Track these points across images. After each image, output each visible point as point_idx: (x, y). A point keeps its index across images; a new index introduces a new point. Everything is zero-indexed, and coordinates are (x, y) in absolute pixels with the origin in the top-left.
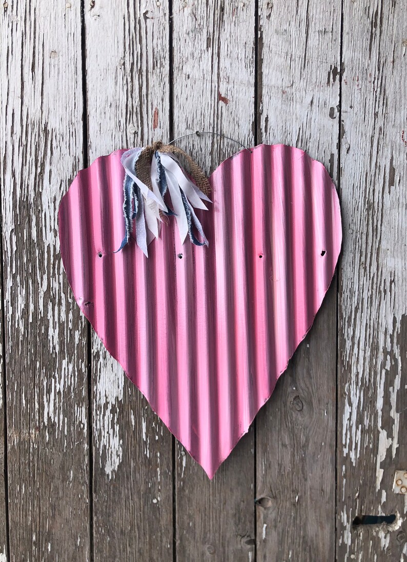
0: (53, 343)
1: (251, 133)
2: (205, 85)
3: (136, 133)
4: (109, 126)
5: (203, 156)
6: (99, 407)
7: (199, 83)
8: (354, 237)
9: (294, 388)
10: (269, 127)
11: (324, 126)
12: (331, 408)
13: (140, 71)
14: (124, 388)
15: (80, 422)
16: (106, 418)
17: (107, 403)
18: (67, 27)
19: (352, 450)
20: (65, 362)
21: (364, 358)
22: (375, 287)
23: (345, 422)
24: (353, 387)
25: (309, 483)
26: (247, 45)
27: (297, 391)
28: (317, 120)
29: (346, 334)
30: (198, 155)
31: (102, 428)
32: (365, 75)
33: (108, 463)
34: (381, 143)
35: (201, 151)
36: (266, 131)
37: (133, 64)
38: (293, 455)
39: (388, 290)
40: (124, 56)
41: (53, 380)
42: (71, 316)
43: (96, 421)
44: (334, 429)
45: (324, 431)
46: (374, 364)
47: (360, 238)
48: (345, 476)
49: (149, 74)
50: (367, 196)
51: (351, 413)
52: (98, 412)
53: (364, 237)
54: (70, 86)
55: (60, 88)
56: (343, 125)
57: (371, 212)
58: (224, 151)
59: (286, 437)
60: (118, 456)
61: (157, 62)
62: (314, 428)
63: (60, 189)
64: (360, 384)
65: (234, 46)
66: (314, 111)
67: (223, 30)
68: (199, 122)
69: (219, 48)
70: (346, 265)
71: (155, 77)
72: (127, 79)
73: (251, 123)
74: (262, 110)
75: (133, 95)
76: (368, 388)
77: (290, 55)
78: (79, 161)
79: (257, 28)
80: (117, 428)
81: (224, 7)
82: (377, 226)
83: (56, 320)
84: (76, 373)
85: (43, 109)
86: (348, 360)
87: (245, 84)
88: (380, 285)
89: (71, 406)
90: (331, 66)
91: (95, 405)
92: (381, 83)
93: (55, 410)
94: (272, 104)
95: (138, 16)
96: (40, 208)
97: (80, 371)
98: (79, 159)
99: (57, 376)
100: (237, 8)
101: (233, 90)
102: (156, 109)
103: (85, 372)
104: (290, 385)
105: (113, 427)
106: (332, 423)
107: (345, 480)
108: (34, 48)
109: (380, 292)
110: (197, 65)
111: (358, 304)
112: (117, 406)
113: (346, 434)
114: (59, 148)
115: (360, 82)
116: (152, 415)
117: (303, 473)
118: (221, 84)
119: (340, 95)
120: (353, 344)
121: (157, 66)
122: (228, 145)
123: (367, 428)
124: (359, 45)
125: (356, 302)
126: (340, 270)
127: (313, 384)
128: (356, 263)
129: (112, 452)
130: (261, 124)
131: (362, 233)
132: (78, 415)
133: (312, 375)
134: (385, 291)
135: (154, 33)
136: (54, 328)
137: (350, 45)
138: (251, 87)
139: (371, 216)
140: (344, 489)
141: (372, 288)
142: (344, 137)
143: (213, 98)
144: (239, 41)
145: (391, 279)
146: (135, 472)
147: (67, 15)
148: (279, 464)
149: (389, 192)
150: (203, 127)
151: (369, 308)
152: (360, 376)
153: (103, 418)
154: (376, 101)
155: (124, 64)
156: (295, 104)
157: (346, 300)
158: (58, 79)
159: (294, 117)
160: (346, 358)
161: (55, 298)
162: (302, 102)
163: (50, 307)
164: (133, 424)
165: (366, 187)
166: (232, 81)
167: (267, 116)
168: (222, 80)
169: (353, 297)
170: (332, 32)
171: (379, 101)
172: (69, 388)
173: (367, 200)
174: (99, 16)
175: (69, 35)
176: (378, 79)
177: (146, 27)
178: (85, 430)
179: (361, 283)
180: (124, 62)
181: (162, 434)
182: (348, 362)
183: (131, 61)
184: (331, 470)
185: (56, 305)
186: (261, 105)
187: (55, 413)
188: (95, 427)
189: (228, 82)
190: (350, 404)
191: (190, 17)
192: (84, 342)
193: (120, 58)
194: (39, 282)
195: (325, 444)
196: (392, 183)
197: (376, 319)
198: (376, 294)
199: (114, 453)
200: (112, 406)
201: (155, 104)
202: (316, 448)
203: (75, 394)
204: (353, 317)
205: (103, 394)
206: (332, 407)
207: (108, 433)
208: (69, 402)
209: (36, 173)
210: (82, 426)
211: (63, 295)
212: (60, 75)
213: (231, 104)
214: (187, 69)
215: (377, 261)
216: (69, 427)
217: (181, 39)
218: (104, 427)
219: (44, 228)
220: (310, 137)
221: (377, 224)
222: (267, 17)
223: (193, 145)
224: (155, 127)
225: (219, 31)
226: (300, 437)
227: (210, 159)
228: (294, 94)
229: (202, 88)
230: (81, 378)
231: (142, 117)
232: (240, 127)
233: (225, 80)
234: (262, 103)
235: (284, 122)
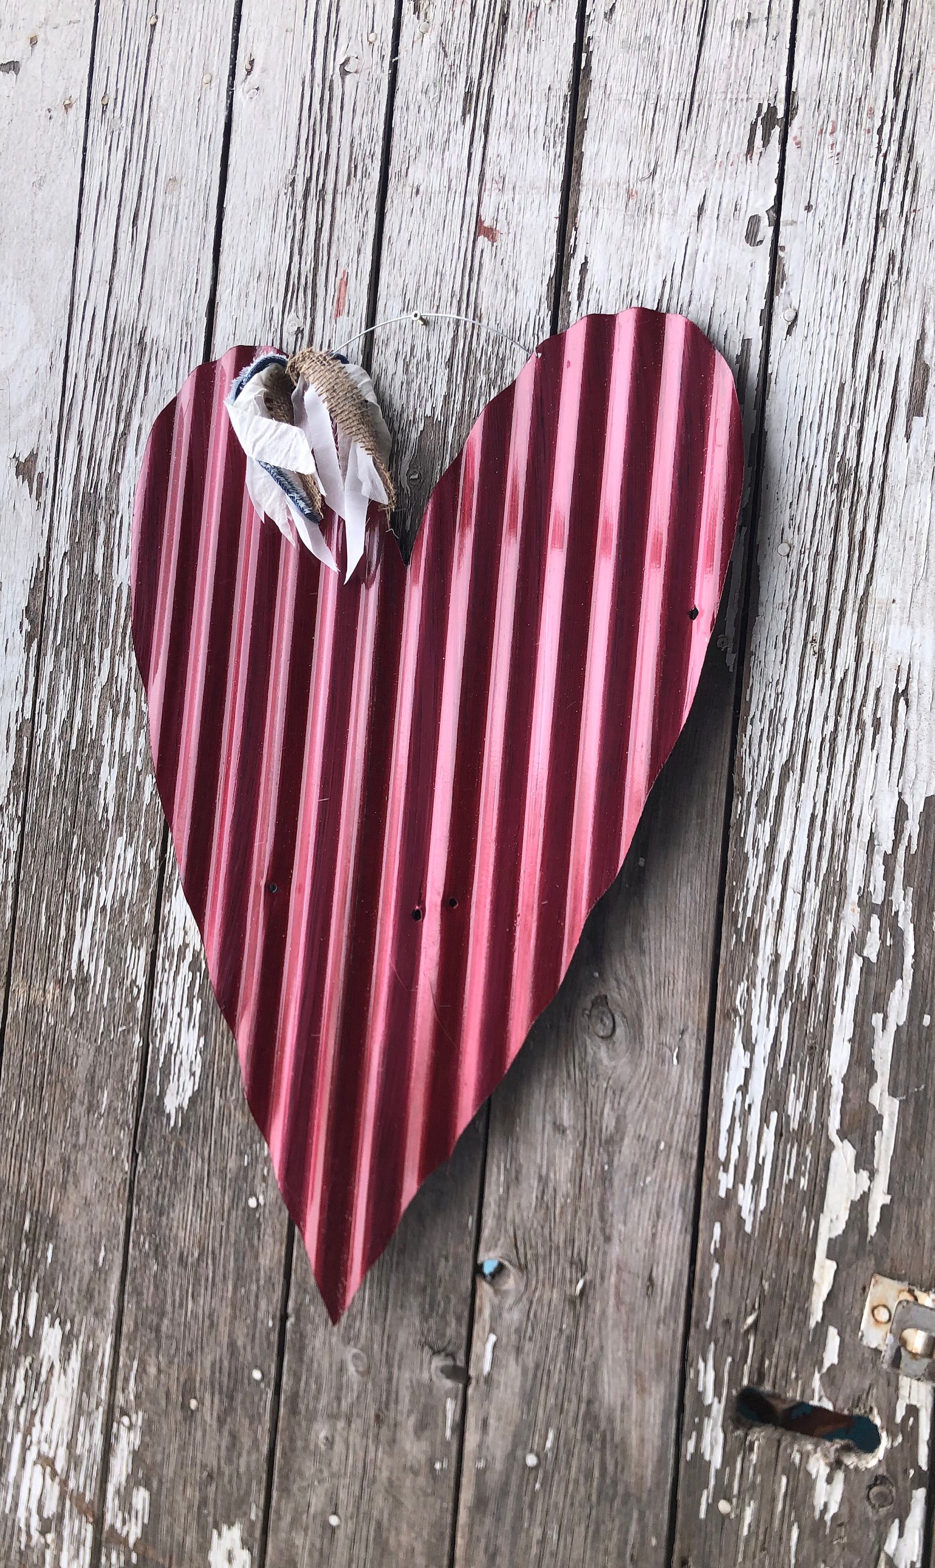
0: (105, 799)
1: (545, 305)
2: (450, 204)
3: (300, 331)
4: (251, 322)
5: (431, 371)
6: (169, 953)
7: (438, 201)
8: (794, 565)
9: (596, 975)
10: (587, 287)
11: (728, 269)
12: (694, 1047)
13: (322, 194)
15: (134, 982)
16: (179, 979)
17: (186, 945)
18: (200, 124)
19: (744, 1183)
20: (121, 842)
21: (800, 916)
22: (845, 711)
23: (730, 1095)
24: (762, 995)
25: (615, 1250)
26: (553, 93)
27: (603, 981)
28: (711, 254)
29: (749, 840)
30: (421, 369)
31: (170, 1002)
32: (854, 115)
33: (172, 1087)
34: (892, 296)
35: (428, 360)
36: (580, 297)
37: (309, 180)
38: (580, 1159)
39: (886, 722)
40: (296, 166)
41: (97, 879)
42: (142, 740)
43: (161, 984)
44: (697, 1109)
45: (668, 1109)
46: (830, 936)
47: (810, 569)
48: (719, 1256)
49: (339, 196)
50: (840, 449)
51: (748, 1072)
52: (167, 965)
53: (823, 565)
54: (193, 245)
55: (175, 253)
56: (781, 259)
57: (847, 493)
58: (479, 355)
59: (566, 1104)
60: (193, 1074)
61: (356, 167)
62: (642, 1096)
64: (781, 990)
65: (523, 100)
66: (706, 232)
67: (501, 66)
68: (431, 293)
69: (489, 112)
70: (763, 642)
71: (349, 201)
72: (295, 215)
73: (546, 281)
74: (575, 246)
75: (304, 247)
76: (807, 1004)
77: (655, 96)
79: (580, 46)
80: (197, 1006)
81: (508, 12)
82: (863, 532)
83: (116, 748)
84: (139, 870)
85: (143, 300)
86: (749, 914)
87: (538, 188)
88: (862, 705)
89: (121, 943)
90: (760, 106)
91: (162, 945)
92: (903, 127)
93: (92, 947)
94: (599, 228)
95: (329, 73)
96: (114, 507)
97: (145, 865)
99: (104, 870)
100: (538, 8)
101: (510, 206)
102: (344, 272)
103: (155, 868)
104: (588, 963)
105: (190, 1005)
106: (691, 1091)
107: (716, 1268)
108: (142, 177)
109: (861, 725)
110: (437, 161)
111: (791, 755)
112: (202, 956)
113: (731, 1131)
114: (159, 378)
115: (839, 135)
117: (602, 1219)
118: (485, 196)
119: (780, 180)
120: (770, 871)
121: (355, 176)
122: (487, 341)
123: (794, 1125)
124: (840, 39)
125: (786, 751)
126: (747, 656)
127: (647, 971)
128: (794, 640)
129: (181, 1063)
130: (570, 281)
131: (817, 553)
132: (131, 966)
133: (646, 944)
134: (877, 724)
135: (358, 104)
136: (111, 765)
137: (816, 43)
138: (554, 192)
139: (848, 505)
140: (712, 1294)
141: (838, 713)
142: (782, 291)
143: (464, 233)
144: (534, 86)
145: (897, 689)
146: (221, 1120)
147: (202, 100)
148: (540, 1177)
149: (908, 436)
150: (436, 303)
151: (825, 770)
152: (784, 966)
153: (174, 980)
154: (883, 180)
155: (293, 183)
156: (656, 221)
157: (756, 741)
158: (173, 235)
159: (652, 253)
160: (744, 909)
161: (118, 701)
162: (675, 212)
163: (108, 720)
165: (837, 425)
166: (511, 187)
167: (586, 258)
168: (488, 186)
169: (779, 737)
170: (768, 19)
171: (893, 179)
172: (123, 900)
173: (838, 460)
174: (257, 89)
175: (203, 140)
176: (893, 120)
177: (343, 94)
178: (140, 1004)
179: (806, 697)
180: (294, 180)
182: (751, 921)
183: (308, 175)
184: (678, 1227)
185: (120, 716)
186: (574, 233)
187: (91, 954)
188: (158, 998)
189: (502, 190)
190: (749, 1046)
191: (433, 53)
192: (160, 802)
193: (286, 172)
194: (97, 664)
195: (669, 1146)
196: (917, 407)
197: (844, 803)
198: (849, 730)
199: (186, 1066)
200: (193, 955)
201: (343, 261)
202: (643, 1155)
203: (132, 916)
204: (774, 792)
206: (694, 1045)
207: (179, 1015)
208: (118, 934)
209: (116, 434)
210: (135, 990)
211: (133, 694)
212: (179, 226)
213: (503, 240)
214: (417, 174)
215: (859, 634)
216: (112, 990)
217: (411, 107)
218: (173, 999)
219: (116, 549)
220: (690, 302)
221: (864, 529)
222: (605, 14)
223: (412, 348)
225: (493, 71)
226: (602, 1113)
227: (446, 378)
228: (657, 196)
229: (443, 213)
230: (146, 883)
231: (314, 295)
232: (520, 294)
233: (495, 185)
234: (576, 229)
235: (626, 270)
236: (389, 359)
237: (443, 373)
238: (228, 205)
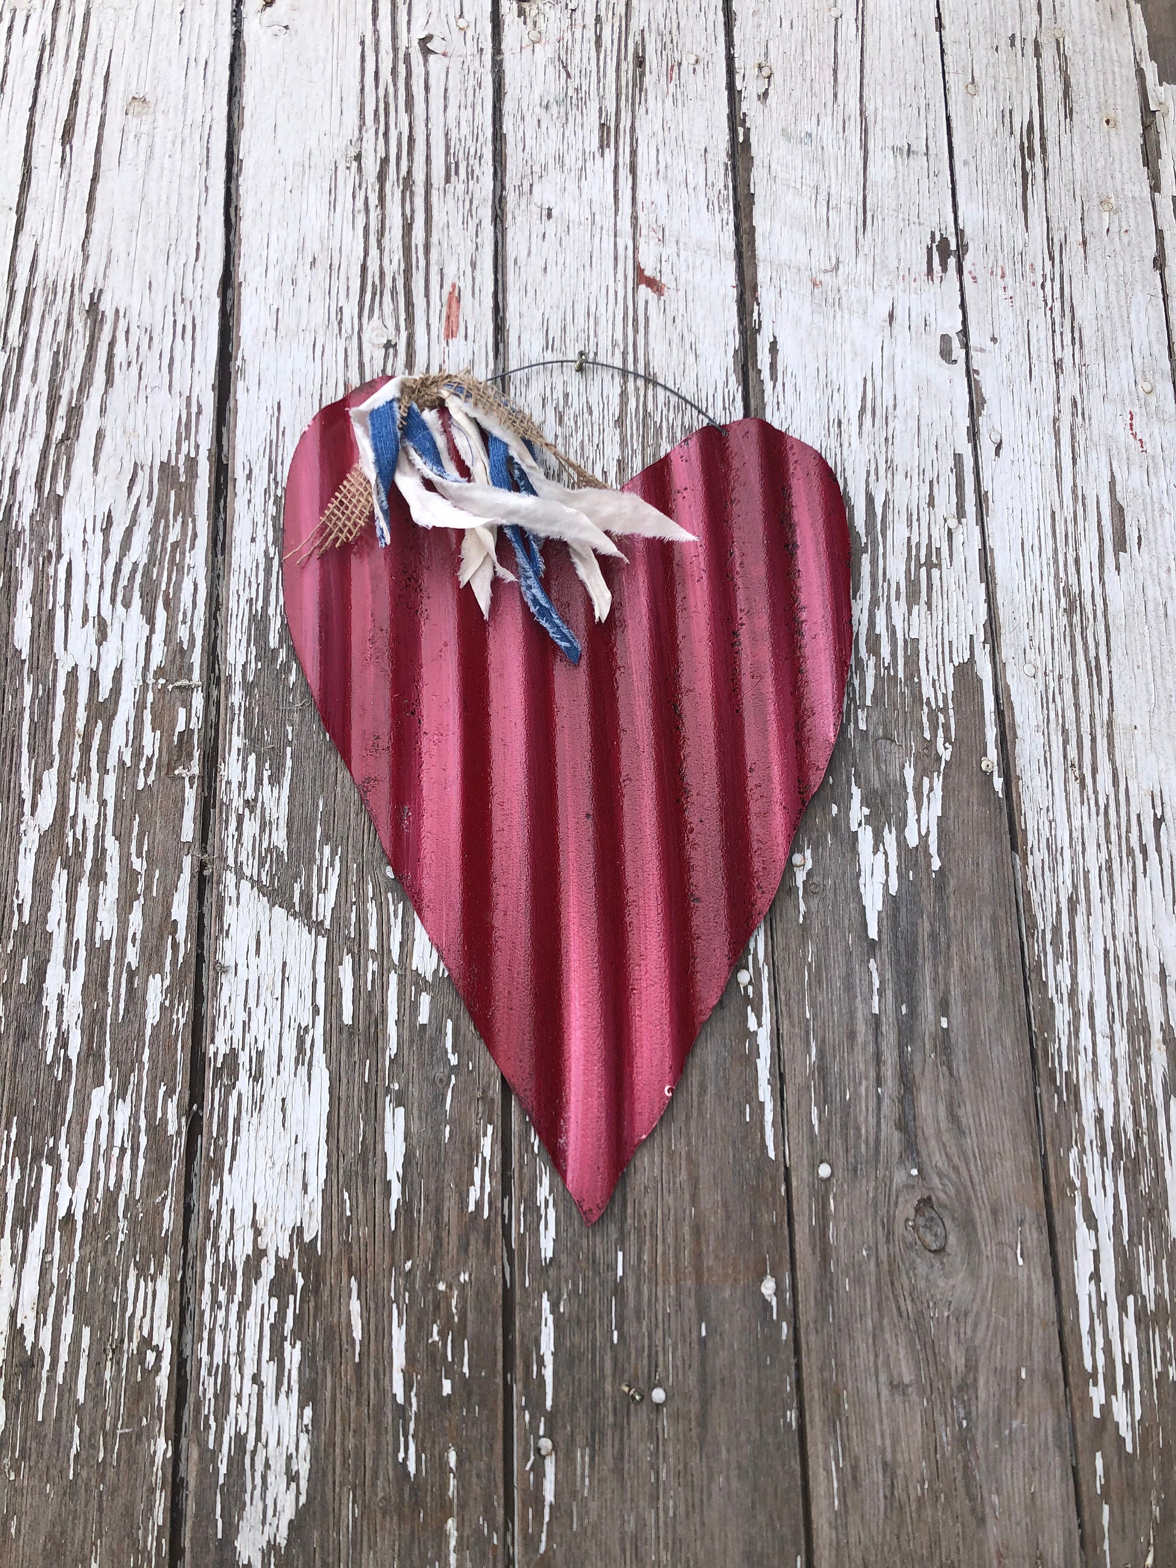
0: (59, 1024)
1: (733, 379)
2: (597, 239)
3: (390, 345)
4: (304, 318)
5: (596, 428)
6: (226, 1272)
7: (580, 233)
8: (1041, 687)
9: (914, 1172)
10: (780, 368)
11: (928, 381)
12: (1035, 1237)
13: (408, 182)
14: (326, 1193)
15: (146, 1343)
16: (252, 1316)
17: (259, 1254)
18: (185, 41)
19: (1115, 1393)
20: (99, 1097)
21: (1114, 1063)
22: (1114, 837)
23: (1084, 1288)
24: (1092, 1159)
25: (993, 1530)
26: (709, 156)
27: (924, 1179)
28: (908, 361)
29: (1051, 984)
30: (580, 423)
31: (233, 1361)
32: (1018, 266)
33: (252, 1513)
34: (1080, 437)
35: (591, 413)
36: (774, 377)
37: (385, 161)
38: (930, 1426)
39: (1151, 847)
40: (360, 138)
41: (47, 1170)
42: (136, 919)
43: (212, 1331)
44: (1053, 1316)
45: (1020, 1325)
46: (1144, 1081)
47: (1057, 692)
48: (1106, 1495)
49: (434, 193)
50: (1062, 575)
51: (1096, 1254)
52: (222, 1296)
53: (1068, 689)
54: (186, 195)
55: (151, 198)
56: (977, 382)
57: (1076, 619)
58: (658, 420)
59: (902, 1352)
60: (292, 1478)
61: (457, 164)
62: (989, 1315)
63: (130, 489)
64: (1110, 1149)
65: (675, 153)
66: (900, 339)
67: (643, 110)
68: (583, 336)
69: (633, 153)
70: (1027, 766)
71: (451, 203)
72: (366, 198)
73: (731, 353)
74: (760, 322)
75: (386, 242)
76: (1136, 1162)
77: (825, 193)
78: (199, 413)
79: (735, 119)
80: (293, 1355)
81: (643, 57)
82: (1097, 658)
83: (80, 933)
84: (143, 1140)
85: (93, 248)
86: (1065, 1068)
87: (708, 251)
88: (1128, 831)
89: (114, 1277)
90: (933, 234)
91: (209, 1263)
92: (1062, 289)
93: (42, 1297)
94: (785, 310)
95: (403, 43)
96: (52, 546)
97: (157, 1130)
98: (199, 406)
99: (64, 1152)
100: (680, 64)
101: (676, 261)
102: (454, 286)
103: (179, 1133)
104: (901, 1160)
105: (277, 1354)
106: (1041, 1294)
107: (1106, 1508)
108: (77, 83)
109: (1130, 852)
110: (572, 186)
111: (1075, 887)
112: (295, 1266)
113: (1092, 1332)
114: (134, 368)
115: (1009, 280)
116: (430, 1297)
117: (971, 1497)
118: (641, 242)
119: (963, 306)
120: (1076, 1015)
121: (457, 173)
122: (667, 404)
123: (1151, 1306)
124: (996, 193)
125: (1069, 882)
126: (1014, 781)
127: (971, 1156)
128: (1055, 765)
129: (267, 1466)
130: (759, 358)
131: (1060, 677)
132: (139, 1314)
133: (964, 1121)
134: (1144, 850)
135: (450, 91)
136: (69, 964)
137: (975, 191)
138: (726, 259)
139: (1079, 630)
140: (1106, 1546)
141: (1108, 841)
142: (984, 412)
143: (620, 276)
144: (686, 142)
145: (1155, 814)
146: (355, 1544)
147: (187, 13)
148: (885, 1464)
149: (1118, 568)
150: (592, 349)
151: (1108, 900)
152: (1108, 1122)
153: (240, 1318)
154: (1054, 331)
155: (358, 158)
156: (846, 317)
157: (1039, 873)
158: (146, 173)
159: (847, 347)
160: (1060, 1064)
161: (80, 856)
162: (865, 313)
163: (59, 887)
164: (357, 1334)
165: (1055, 550)
166: (674, 240)
167: (775, 337)
168: (644, 232)
169: (1060, 867)
170: (927, 154)
171: (1062, 334)
172: (111, 1198)
173: (1062, 585)
174: (286, 27)
175: (192, 63)
176: (1053, 280)
177: (427, 74)
178: (162, 1381)
179: (1076, 823)
180: (359, 155)
181: (466, 1370)
182: (1068, 1074)
183: (381, 153)
184: (1058, 1473)
185: (85, 880)
186: (756, 308)
187: (41, 1309)
188: (205, 1359)
189: (662, 240)
190: (1092, 1222)
191: (550, 69)
192: (181, 1018)
193: (346, 142)
194: (27, 795)
195: (1030, 1372)
196: (1120, 544)
197: (1131, 935)
198: (1121, 858)
199: (278, 1465)
200: (277, 1267)
201: (450, 272)
202: (1004, 1393)
203: (134, 1223)
204: (1066, 928)
205: (243, 1219)
206: (1035, 1236)
207: (256, 1379)
208: (102, 1261)
209: (48, 438)
210: (151, 1357)
211: (112, 845)
212: (155, 164)
213: (671, 296)
214: (545, 194)
215: (1112, 760)
216: (96, 1368)
217: (528, 118)
218: (240, 1354)
219: (60, 614)
220: (895, 406)
221: (1097, 654)
222: (759, 96)
223: (566, 396)
224: (450, 333)
225: (633, 112)
226: (948, 1351)
227: (617, 438)
228: (843, 292)
229: (588, 247)
230: (158, 1159)
231: (409, 304)
232: (701, 360)
233: (652, 233)
234: (758, 304)
235: (822, 360)
236: (533, 405)
237: (612, 433)
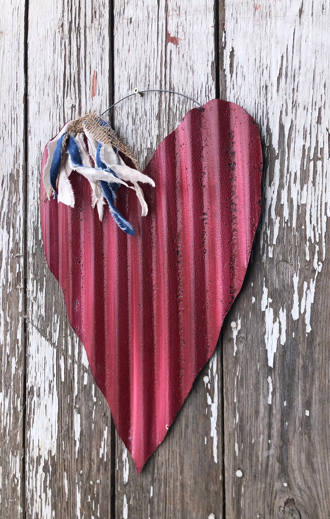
1: (211, 78)
2: (150, 26)
3: (73, 107)
4: (47, 104)
5: (148, 122)
6: (32, 460)
7: (143, 26)
9: (285, 485)
10: (235, 65)
11: (322, 45)
13: (78, 29)
14: (58, 439)
15: (14, 476)
16: (38, 476)
17: (40, 457)
20: (1, 396)
27: (291, 489)
28: (310, 37)
30: (142, 121)
31: (34, 489)
36: (231, 72)
37: (71, 23)
40: (63, 16)
42: (8, 338)
43: (29, 478)
49: (87, 30)
52: (31, 468)
54: (13, 65)
55: (4, 71)
58: (175, 111)
61: (95, 12)
63: (2, 187)
66: (306, 23)
68: (144, 78)
71: (93, 32)
72: (65, 43)
73: (210, 64)
74: (225, 42)
75: (72, 60)
78: (19, 151)
80: (49, 492)
84: (12, 411)
87: (200, 11)
89: (6, 453)
91: (28, 455)
94: (239, 30)
97: (15, 409)
98: (19, 149)
101: (185, 23)
102: (95, 71)
103: (21, 411)
104: (279, 477)
105: (45, 491)
110: (140, 3)
112: (49, 463)
116: (88, 485)
118: (169, 19)
121: (95, 17)
122: (179, 102)
130: (224, 63)
132: (13, 467)
138: (209, 12)
143: (160, 42)
150: (147, 83)
153: (36, 477)
155: (62, 26)
156: (273, 21)
158: (3, 61)
159: (273, 41)
162: (284, 15)
164: (67, 492)
166: (184, 12)
167: (233, 48)
168: (171, 13)
175: (14, 9)
178: (19, 488)
180: (63, 24)
181: (98, 515)
183: (70, 20)
186: (224, 34)
188: (28, 486)
189: (179, 15)
192: (20, 372)
193: (58, 20)
200: (45, 462)
201: (93, 66)
203: (11, 438)
205: (36, 444)
207: (40, 497)
208: (4, 448)
210: (16, 481)
212: (5, 56)
213: (181, 43)
214: (130, 12)
218: (36, 488)
220: (300, 67)
223: (137, 110)
224: (93, 95)
227: (157, 125)
228: (272, 7)
229: (146, 32)
230: (16, 419)
231: (79, 86)
232: (195, 73)
233: (175, 13)
234: (225, 32)
235: (258, 53)
236: (123, 118)
237: (155, 123)
238: (29, 41)
